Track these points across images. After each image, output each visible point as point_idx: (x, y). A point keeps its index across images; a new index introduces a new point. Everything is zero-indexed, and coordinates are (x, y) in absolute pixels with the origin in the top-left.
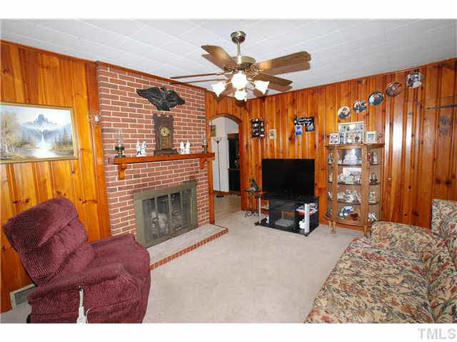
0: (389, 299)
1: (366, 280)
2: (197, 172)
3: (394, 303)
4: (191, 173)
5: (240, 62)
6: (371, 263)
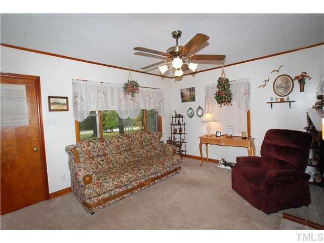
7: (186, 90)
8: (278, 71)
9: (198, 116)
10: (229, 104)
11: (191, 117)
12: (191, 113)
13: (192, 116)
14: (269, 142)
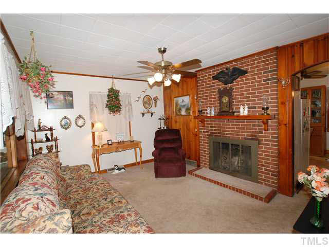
0: (89, 201)
1: (105, 202)
2: (262, 133)
3: (86, 201)
4: (253, 132)
5: (163, 65)
6: (113, 214)
7: (56, 93)
8: (145, 92)
9: (78, 126)
10: (118, 113)
11: (66, 129)
12: (67, 123)
13: (68, 127)
14: (160, 138)
